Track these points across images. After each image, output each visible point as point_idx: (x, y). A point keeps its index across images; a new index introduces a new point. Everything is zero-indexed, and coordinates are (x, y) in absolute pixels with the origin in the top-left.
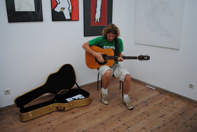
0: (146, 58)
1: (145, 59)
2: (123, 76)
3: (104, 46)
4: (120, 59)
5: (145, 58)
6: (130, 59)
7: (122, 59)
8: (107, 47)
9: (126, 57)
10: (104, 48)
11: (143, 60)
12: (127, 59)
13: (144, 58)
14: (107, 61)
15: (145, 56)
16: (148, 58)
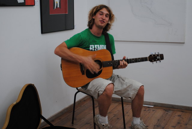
0: (160, 57)
1: (158, 60)
2: (134, 89)
3: (91, 46)
4: (123, 64)
5: (158, 58)
6: (137, 62)
7: (126, 63)
8: (96, 46)
9: (130, 60)
10: (91, 49)
11: (155, 61)
12: (133, 62)
13: (156, 58)
14: (102, 70)
15: (158, 55)
16: (162, 57)
